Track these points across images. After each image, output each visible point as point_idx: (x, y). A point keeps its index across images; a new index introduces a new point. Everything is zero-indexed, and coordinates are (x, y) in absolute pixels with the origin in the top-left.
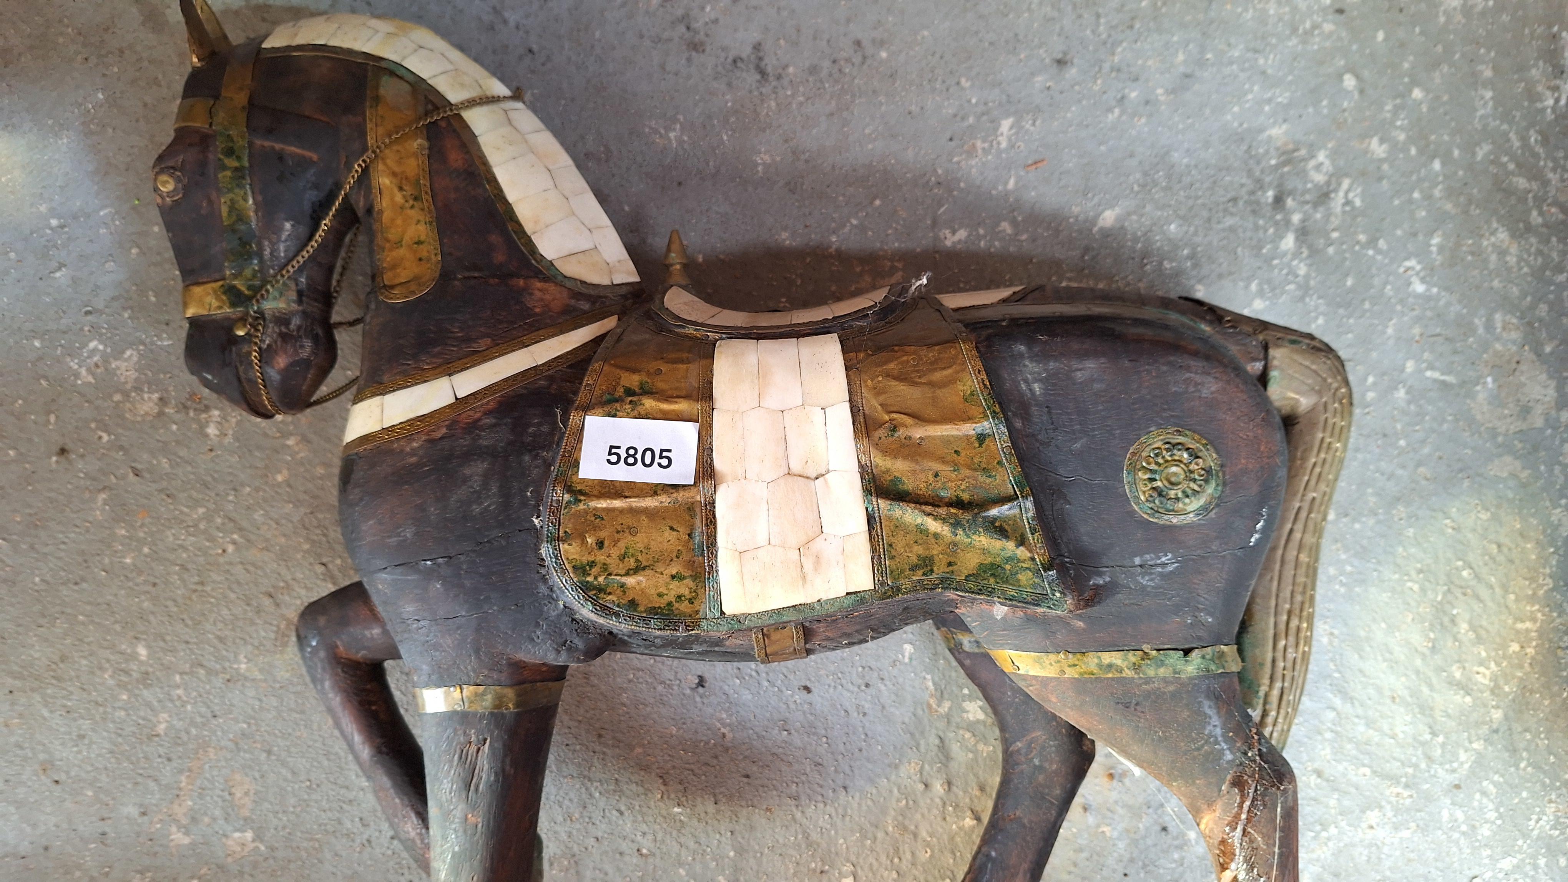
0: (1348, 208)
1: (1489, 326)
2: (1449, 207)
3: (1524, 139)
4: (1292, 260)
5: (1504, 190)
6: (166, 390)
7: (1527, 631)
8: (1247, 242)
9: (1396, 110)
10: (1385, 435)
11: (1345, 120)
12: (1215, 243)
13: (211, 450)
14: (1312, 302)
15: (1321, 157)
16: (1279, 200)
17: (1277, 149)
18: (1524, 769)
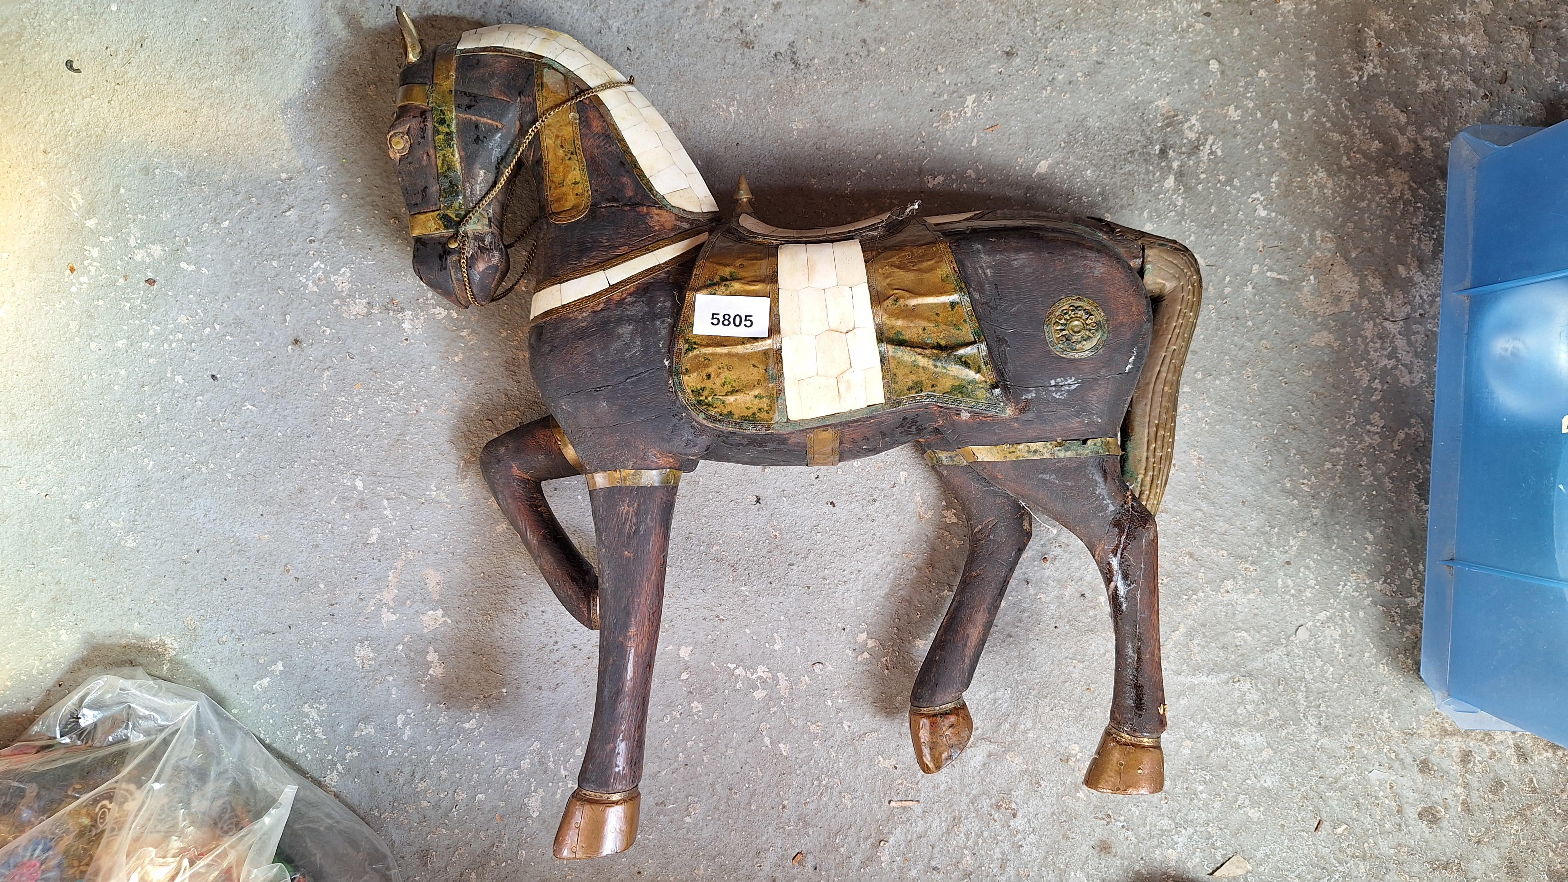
0: (1212, 157)
1: (1312, 239)
2: (1284, 154)
3: (1337, 105)
4: (1172, 195)
5: (1324, 142)
6: (372, 297)
7: (1339, 454)
8: (1141, 182)
9: (1247, 85)
10: (1237, 318)
11: (1211, 94)
12: (1118, 184)
13: (406, 340)
14: (1186, 224)
15: (1193, 120)
16: (1163, 152)
17: (1162, 115)
18: (1335, 550)
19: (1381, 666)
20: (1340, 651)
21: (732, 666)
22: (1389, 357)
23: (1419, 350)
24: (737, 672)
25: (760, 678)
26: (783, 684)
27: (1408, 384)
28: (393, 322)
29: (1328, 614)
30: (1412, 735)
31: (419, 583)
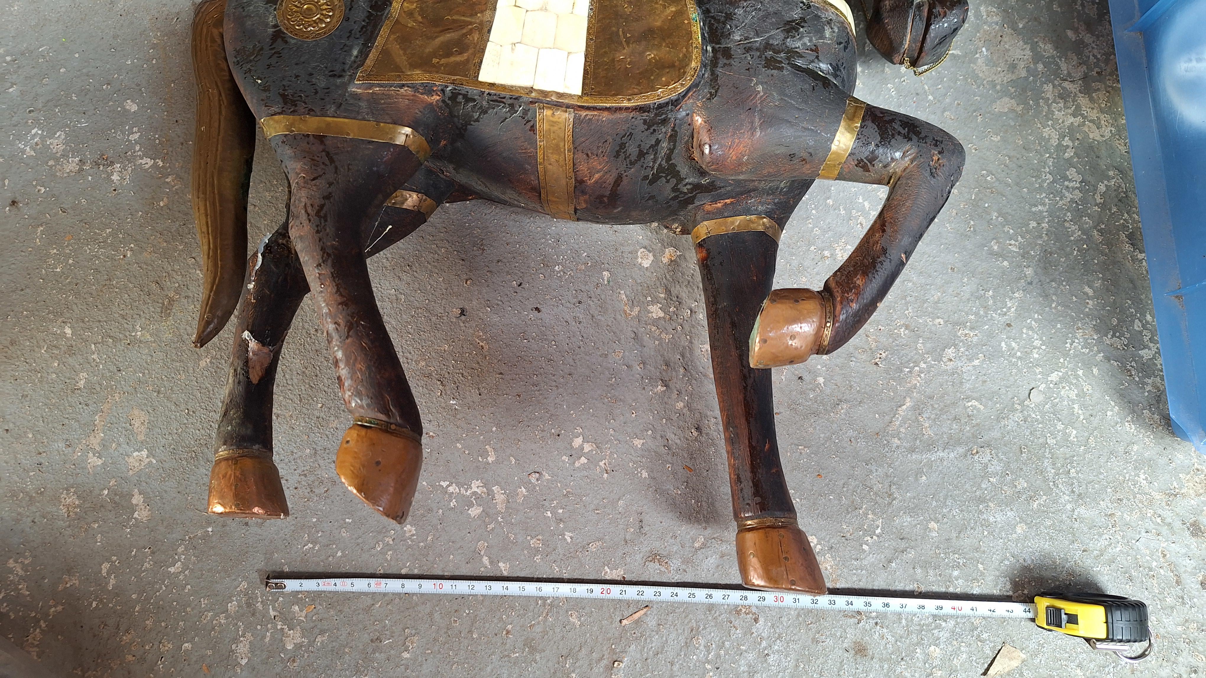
19: (1126, 424)
20: (1080, 412)
21: (444, 484)
22: (1074, 115)
24: (451, 489)
25: (475, 493)
26: (500, 497)
27: (1098, 138)
28: (103, 176)
29: (1060, 374)
30: (1175, 496)
31: (124, 425)
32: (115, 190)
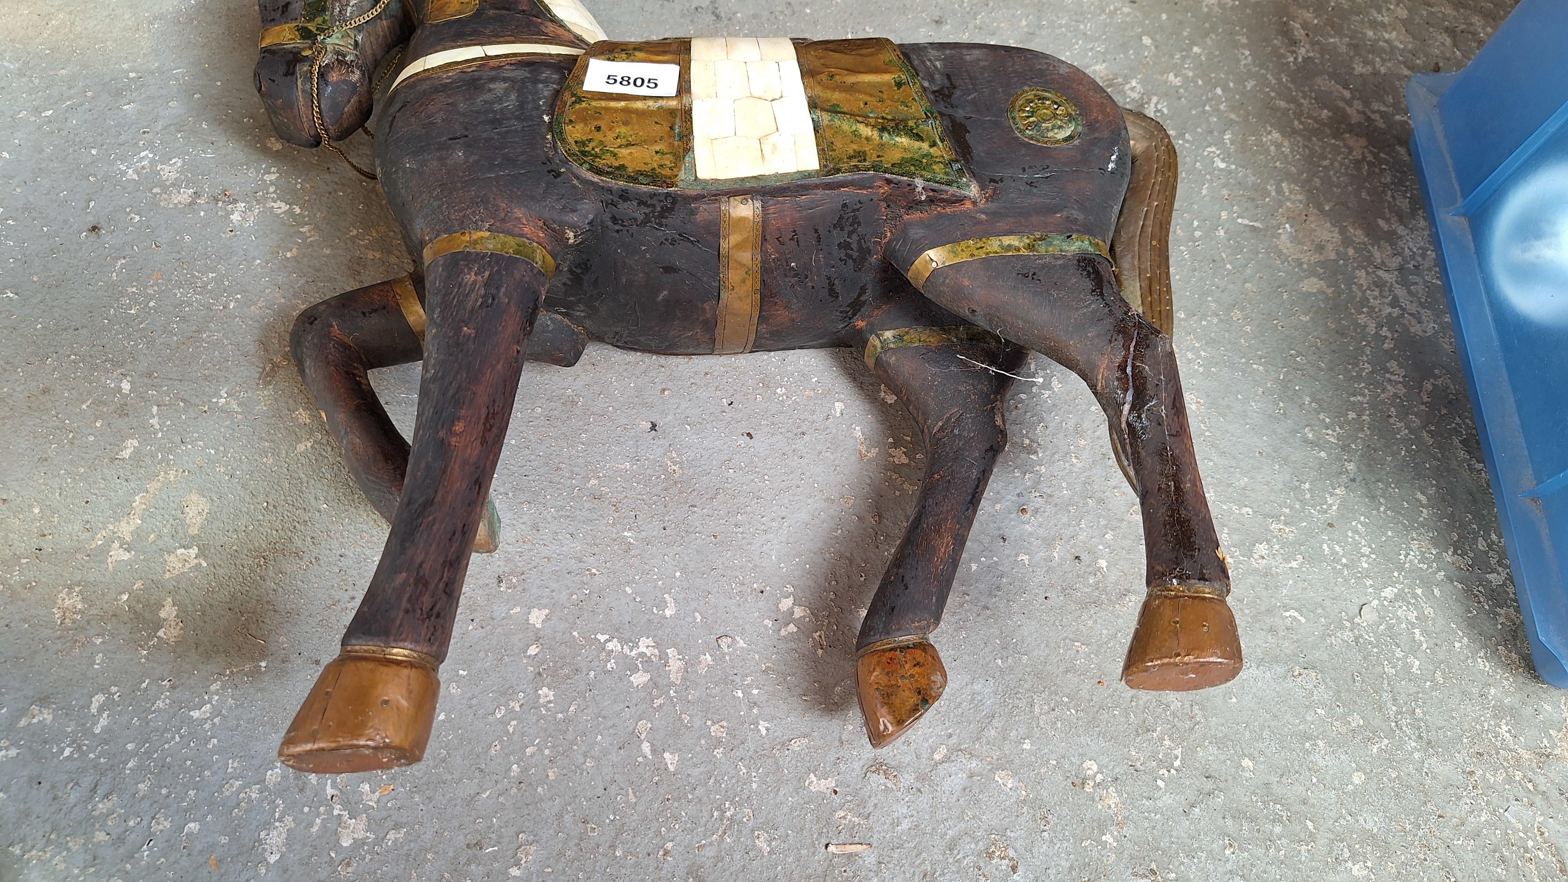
1: (1279, 191)
2: (1233, 116)
3: (1279, 80)
5: (1272, 109)
6: (202, 187)
7: (1362, 403)
9: (1183, 58)
10: (1214, 261)
11: (1148, 63)
15: (1134, 83)
18: (1385, 512)
19: (1479, 660)
20: (1422, 639)
21: (602, 638)
22: (1392, 306)
23: (1423, 300)
24: (610, 646)
25: (643, 655)
26: (675, 664)
27: (1420, 333)
28: (220, 214)
29: (1396, 590)
30: (1548, 756)
31: (173, 512)
32: (231, 231)
